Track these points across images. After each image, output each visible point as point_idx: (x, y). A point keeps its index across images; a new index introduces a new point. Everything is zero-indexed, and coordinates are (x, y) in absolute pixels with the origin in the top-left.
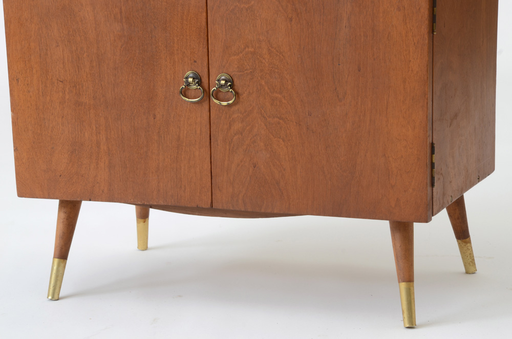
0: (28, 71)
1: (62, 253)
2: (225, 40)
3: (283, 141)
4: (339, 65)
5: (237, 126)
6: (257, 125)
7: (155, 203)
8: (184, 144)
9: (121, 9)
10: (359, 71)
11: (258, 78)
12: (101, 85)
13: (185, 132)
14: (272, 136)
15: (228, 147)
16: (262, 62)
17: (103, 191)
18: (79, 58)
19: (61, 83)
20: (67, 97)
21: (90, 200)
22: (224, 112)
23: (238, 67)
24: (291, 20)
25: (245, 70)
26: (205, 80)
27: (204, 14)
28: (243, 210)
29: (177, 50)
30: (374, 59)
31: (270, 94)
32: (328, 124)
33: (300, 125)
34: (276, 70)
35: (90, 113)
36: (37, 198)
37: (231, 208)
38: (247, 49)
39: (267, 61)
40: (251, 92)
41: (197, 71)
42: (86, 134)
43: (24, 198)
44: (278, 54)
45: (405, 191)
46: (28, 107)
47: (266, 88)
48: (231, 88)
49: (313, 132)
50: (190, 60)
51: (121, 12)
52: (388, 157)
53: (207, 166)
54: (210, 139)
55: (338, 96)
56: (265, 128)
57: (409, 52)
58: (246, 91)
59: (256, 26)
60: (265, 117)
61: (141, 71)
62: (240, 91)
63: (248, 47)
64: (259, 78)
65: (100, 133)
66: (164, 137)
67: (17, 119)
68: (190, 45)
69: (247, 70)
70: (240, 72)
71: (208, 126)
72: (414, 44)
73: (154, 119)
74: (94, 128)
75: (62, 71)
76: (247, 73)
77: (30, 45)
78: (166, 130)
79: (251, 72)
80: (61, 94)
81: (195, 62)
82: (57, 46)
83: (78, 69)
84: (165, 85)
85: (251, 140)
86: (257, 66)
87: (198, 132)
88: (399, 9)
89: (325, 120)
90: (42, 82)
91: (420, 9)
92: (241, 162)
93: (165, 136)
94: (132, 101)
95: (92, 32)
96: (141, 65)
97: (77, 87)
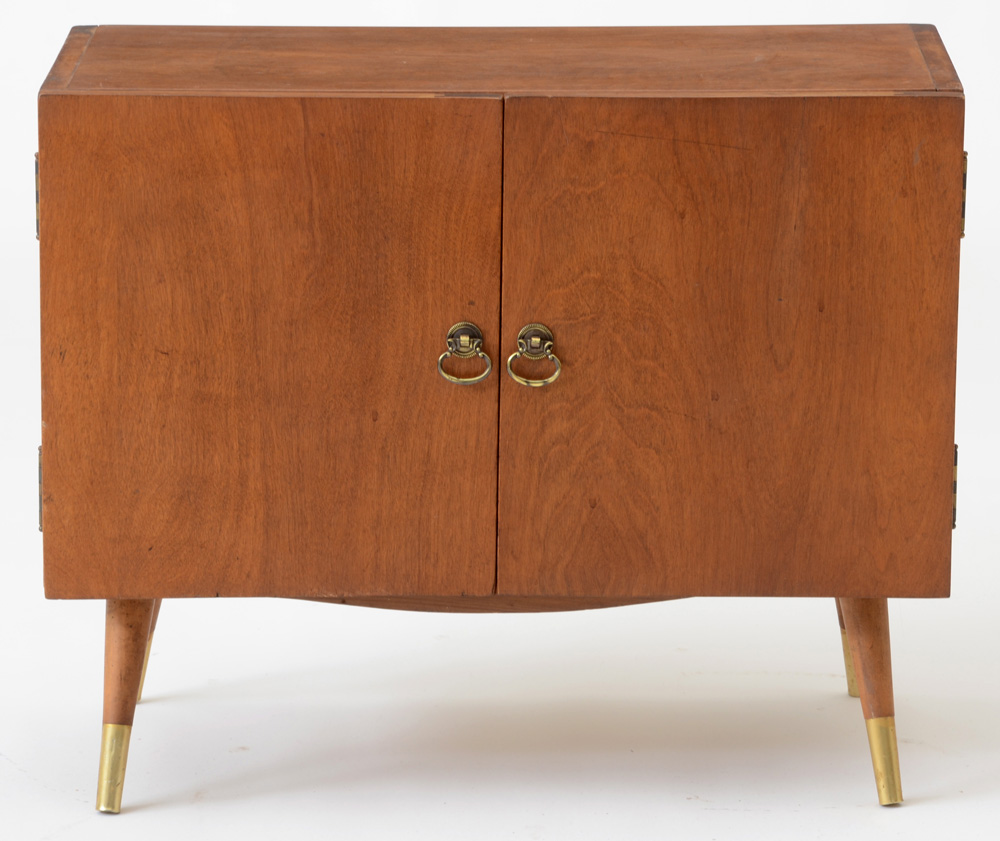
0: (89, 334)
1: (123, 709)
2: (539, 258)
3: (658, 451)
4: (780, 300)
5: (559, 427)
6: (602, 424)
7: (368, 594)
8: (439, 470)
9: (311, 203)
10: (821, 311)
11: (607, 330)
12: (257, 356)
13: (443, 445)
14: (634, 445)
15: (536, 470)
16: (617, 300)
17: (248, 576)
18: (208, 303)
19: (164, 357)
20: (176, 384)
21: (217, 596)
22: (531, 400)
23: (565, 310)
24: (682, 216)
25: (581, 316)
26: (492, 339)
27: (497, 209)
28: (564, 593)
29: (433, 281)
30: (852, 289)
31: (633, 360)
32: (754, 415)
33: (694, 419)
34: (648, 314)
35: (227, 416)
36: (92, 598)
37: (539, 593)
38: (586, 274)
39: (629, 296)
40: (592, 358)
41: (476, 322)
42: (216, 458)
43: (60, 601)
44: (653, 282)
45: (907, 539)
46: (84, 409)
47: (625, 350)
48: (552, 353)
49: (721, 433)
50: (462, 300)
51: (311, 210)
52: (876, 475)
53: (487, 510)
54: (498, 457)
55: (776, 361)
56: (619, 428)
57: (923, 273)
58: (580, 356)
59: (607, 230)
60: (619, 407)
61: (348, 325)
62: (567, 357)
63: (589, 270)
64: (610, 330)
65: (247, 456)
66: (395, 457)
67: (56, 435)
68: (462, 271)
69: (584, 314)
70: (570, 319)
71: (495, 430)
72: (934, 257)
73: (375, 420)
74: (236, 446)
75: (169, 332)
76: (583, 321)
77: (96, 282)
78: (400, 442)
79: (593, 319)
80: (162, 379)
81: (472, 303)
82: (160, 281)
83: (206, 326)
84: (401, 352)
85: (587, 452)
86: (607, 308)
87: (472, 443)
88: (904, 193)
89: (747, 408)
90: (120, 356)
91: (945, 192)
92: (564, 497)
93: (398, 455)
94: (325, 386)
95: (242, 249)
96: (351, 313)
97: (201, 363)
